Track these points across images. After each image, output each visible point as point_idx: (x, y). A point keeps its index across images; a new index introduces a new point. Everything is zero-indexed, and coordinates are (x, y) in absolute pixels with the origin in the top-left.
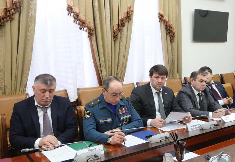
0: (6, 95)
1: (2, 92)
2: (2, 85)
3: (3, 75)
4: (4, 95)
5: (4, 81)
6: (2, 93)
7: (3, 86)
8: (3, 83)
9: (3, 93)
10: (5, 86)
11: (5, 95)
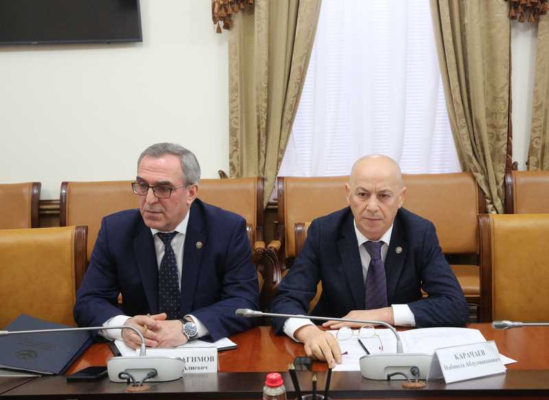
0: (545, 168)
1: (536, 160)
2: (536, 143)
3: (542, 118)
4: (539, 169)
5: (544, 133)
6: (534, 164)
7: (539, 147)
8: (539, 138)
9: (538, 162)
10: (544, 147)
11: (542, 169)
